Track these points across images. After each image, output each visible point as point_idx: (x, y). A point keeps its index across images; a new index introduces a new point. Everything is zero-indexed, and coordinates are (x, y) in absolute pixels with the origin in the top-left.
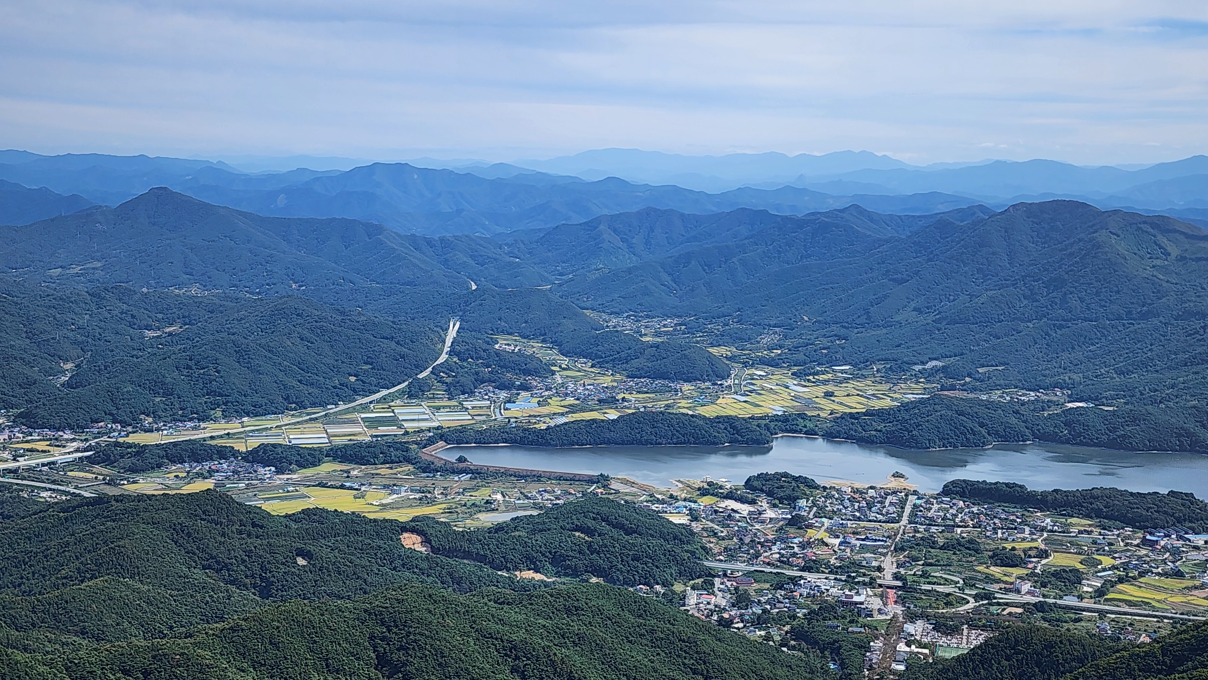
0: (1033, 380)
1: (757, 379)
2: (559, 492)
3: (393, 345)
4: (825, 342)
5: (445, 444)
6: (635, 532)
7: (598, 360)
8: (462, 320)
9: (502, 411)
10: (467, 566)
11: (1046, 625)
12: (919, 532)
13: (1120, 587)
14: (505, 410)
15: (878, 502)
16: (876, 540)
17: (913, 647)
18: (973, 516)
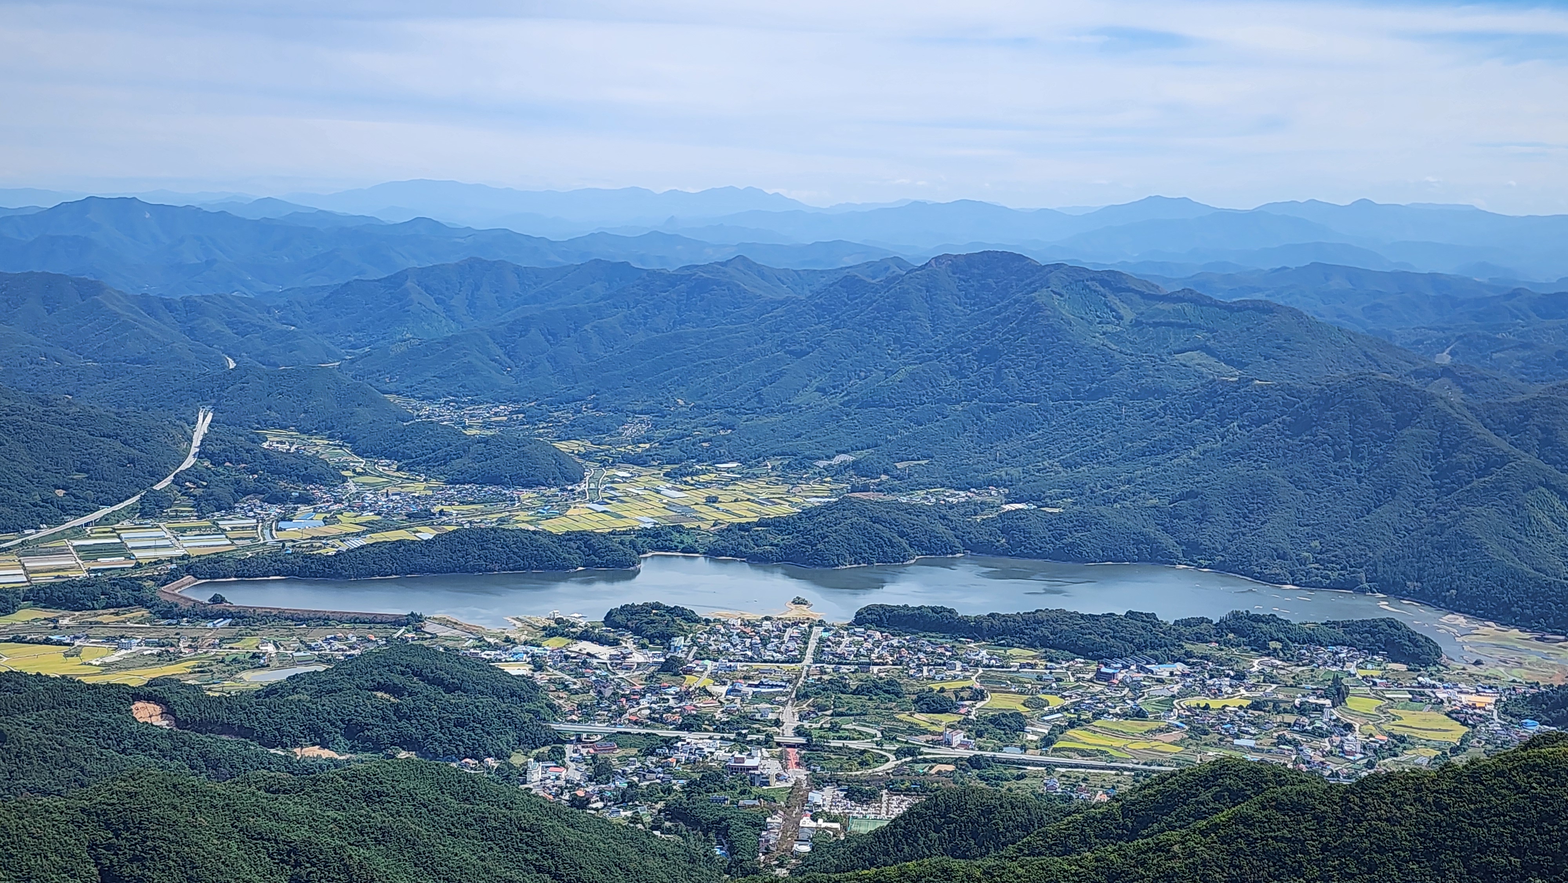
0: (963, 477)
1: (619, 482)
2: (354, 639)
3: (118, 445)
4: (706, 432)
5: (193, 578)
6: (459, 689)
7: (406, 461)
8: (216, 410)
9: (274, 532)
10: (228, 743)
11: (983, 785)
12: (826, 673)
13: (1071, 732)
14: (277, 530)
15: (776, 637)
16: (772, 686)
17: (820, 821)
18: (893, 649)
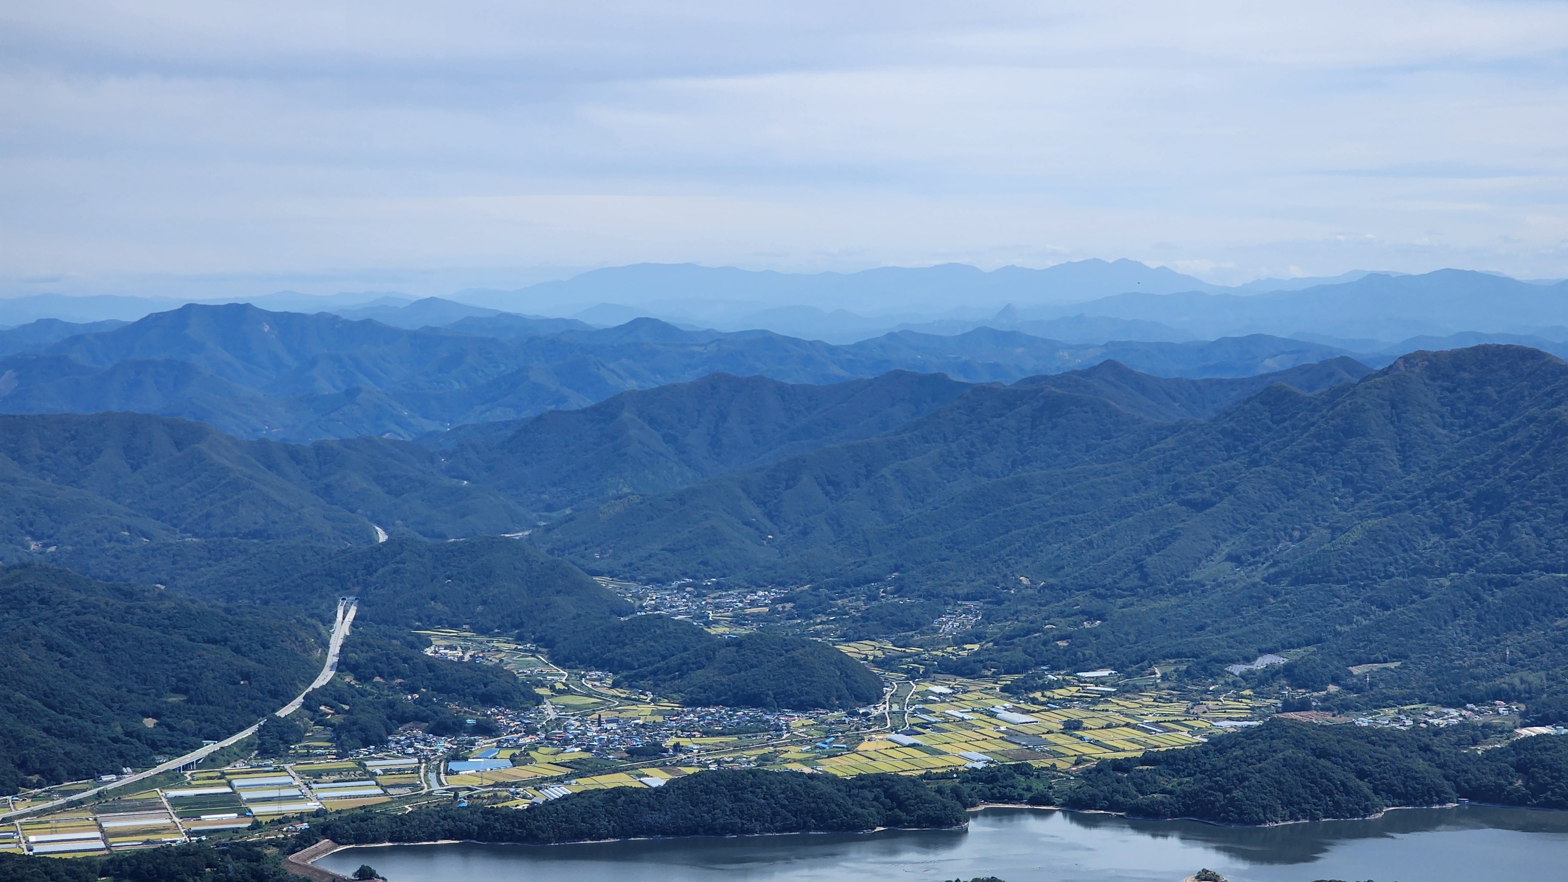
0: (1454, 688)
1: (934, 702)
3: (227, 654)
4: (1065, 625)
5: (331, 843)
7: (625, 673)
8: (362, 603)
9: (442, 776)
14: (447, 774)
